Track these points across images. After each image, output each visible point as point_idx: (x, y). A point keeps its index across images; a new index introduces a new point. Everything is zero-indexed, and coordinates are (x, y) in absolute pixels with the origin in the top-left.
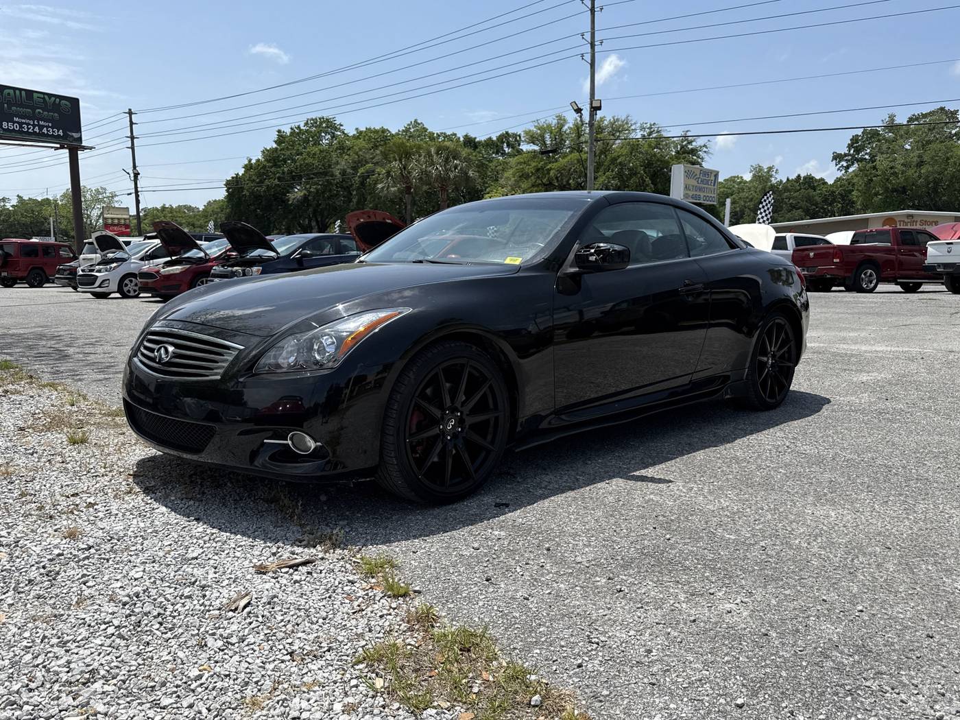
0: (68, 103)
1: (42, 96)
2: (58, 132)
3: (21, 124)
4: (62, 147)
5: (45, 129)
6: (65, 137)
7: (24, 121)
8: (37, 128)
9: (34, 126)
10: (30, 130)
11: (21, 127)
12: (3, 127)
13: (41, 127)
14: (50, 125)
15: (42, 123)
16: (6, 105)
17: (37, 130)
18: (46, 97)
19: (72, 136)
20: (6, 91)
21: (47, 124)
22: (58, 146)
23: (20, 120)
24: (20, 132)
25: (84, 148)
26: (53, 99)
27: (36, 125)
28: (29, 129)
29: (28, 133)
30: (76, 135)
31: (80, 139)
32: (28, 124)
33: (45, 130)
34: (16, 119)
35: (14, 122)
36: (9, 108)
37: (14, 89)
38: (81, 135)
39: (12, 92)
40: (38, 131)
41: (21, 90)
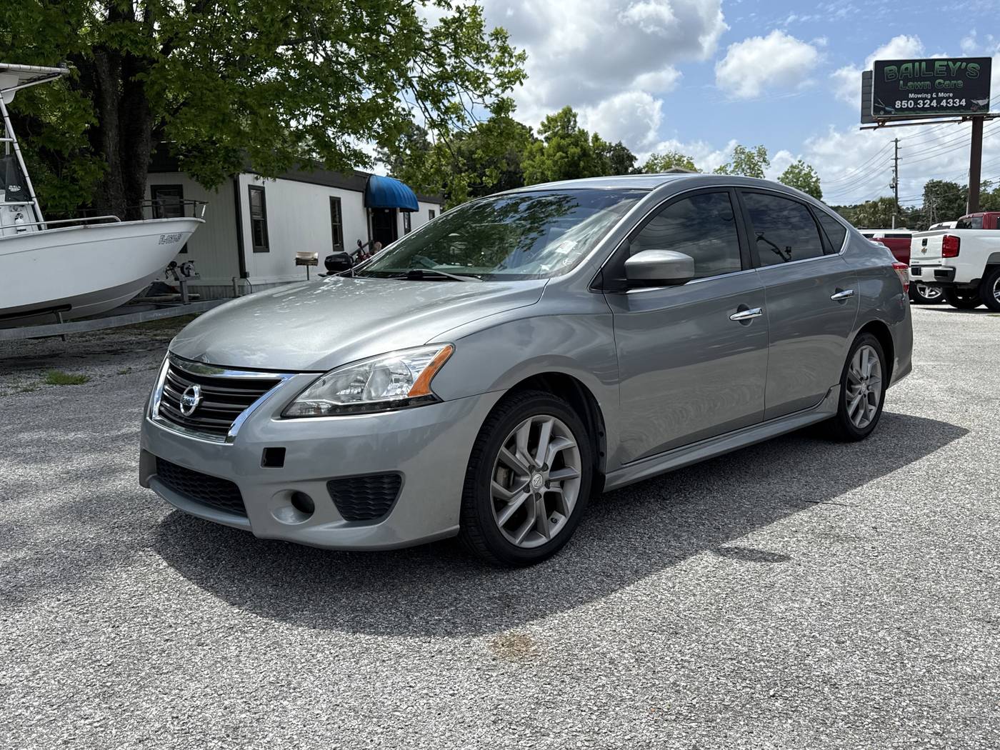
0: (976, 65)
1: (945, 63)
2: (960, 102)
3: (916, 100)
4: (964, 120)
5: (944, 101)
6: (969, 105)
7: (920, 96)
8: (935, 101)
9: (931, 100)
10: (926, 106)
11: (916, 103)
12: (896, 106)
13: (939, 100)
14: (951, 95)
15: (941, 95)
16: (901, 82)
17: (934, 103)
18: (950, 63)
19: (978, 104)
20: (904, 66)
21: (947, 95)
22: (960, 118)
23: (916, 96)
24: (914, 109)
25: (992, 117)
26: (958, 64)
27: (934, 99)
28: (924, 104)
29: (923, 109)
30: (981, 103)
31: (987, 107)
32: (924, 99)
33: (944, 103)
34: (911, 96)
35: (908, 99)
36: (905, 84)
37: (913, 61)
38: (989, 102)
39: (910, 65)
40: (935, 105)
41: (920, 61)
